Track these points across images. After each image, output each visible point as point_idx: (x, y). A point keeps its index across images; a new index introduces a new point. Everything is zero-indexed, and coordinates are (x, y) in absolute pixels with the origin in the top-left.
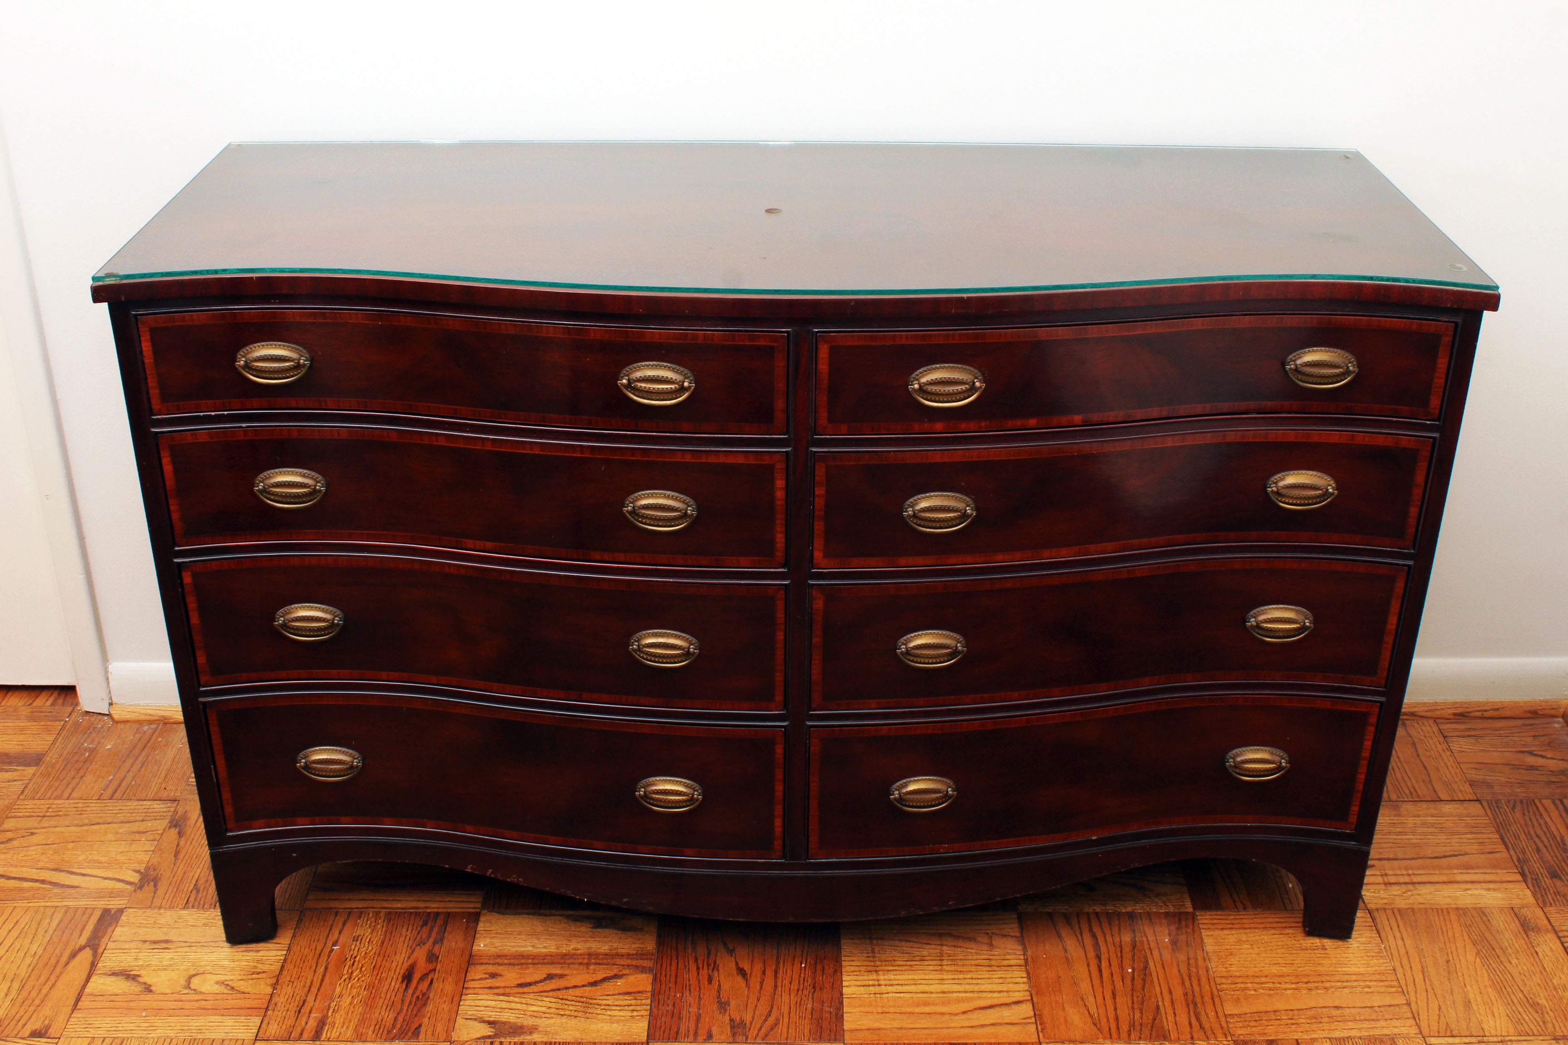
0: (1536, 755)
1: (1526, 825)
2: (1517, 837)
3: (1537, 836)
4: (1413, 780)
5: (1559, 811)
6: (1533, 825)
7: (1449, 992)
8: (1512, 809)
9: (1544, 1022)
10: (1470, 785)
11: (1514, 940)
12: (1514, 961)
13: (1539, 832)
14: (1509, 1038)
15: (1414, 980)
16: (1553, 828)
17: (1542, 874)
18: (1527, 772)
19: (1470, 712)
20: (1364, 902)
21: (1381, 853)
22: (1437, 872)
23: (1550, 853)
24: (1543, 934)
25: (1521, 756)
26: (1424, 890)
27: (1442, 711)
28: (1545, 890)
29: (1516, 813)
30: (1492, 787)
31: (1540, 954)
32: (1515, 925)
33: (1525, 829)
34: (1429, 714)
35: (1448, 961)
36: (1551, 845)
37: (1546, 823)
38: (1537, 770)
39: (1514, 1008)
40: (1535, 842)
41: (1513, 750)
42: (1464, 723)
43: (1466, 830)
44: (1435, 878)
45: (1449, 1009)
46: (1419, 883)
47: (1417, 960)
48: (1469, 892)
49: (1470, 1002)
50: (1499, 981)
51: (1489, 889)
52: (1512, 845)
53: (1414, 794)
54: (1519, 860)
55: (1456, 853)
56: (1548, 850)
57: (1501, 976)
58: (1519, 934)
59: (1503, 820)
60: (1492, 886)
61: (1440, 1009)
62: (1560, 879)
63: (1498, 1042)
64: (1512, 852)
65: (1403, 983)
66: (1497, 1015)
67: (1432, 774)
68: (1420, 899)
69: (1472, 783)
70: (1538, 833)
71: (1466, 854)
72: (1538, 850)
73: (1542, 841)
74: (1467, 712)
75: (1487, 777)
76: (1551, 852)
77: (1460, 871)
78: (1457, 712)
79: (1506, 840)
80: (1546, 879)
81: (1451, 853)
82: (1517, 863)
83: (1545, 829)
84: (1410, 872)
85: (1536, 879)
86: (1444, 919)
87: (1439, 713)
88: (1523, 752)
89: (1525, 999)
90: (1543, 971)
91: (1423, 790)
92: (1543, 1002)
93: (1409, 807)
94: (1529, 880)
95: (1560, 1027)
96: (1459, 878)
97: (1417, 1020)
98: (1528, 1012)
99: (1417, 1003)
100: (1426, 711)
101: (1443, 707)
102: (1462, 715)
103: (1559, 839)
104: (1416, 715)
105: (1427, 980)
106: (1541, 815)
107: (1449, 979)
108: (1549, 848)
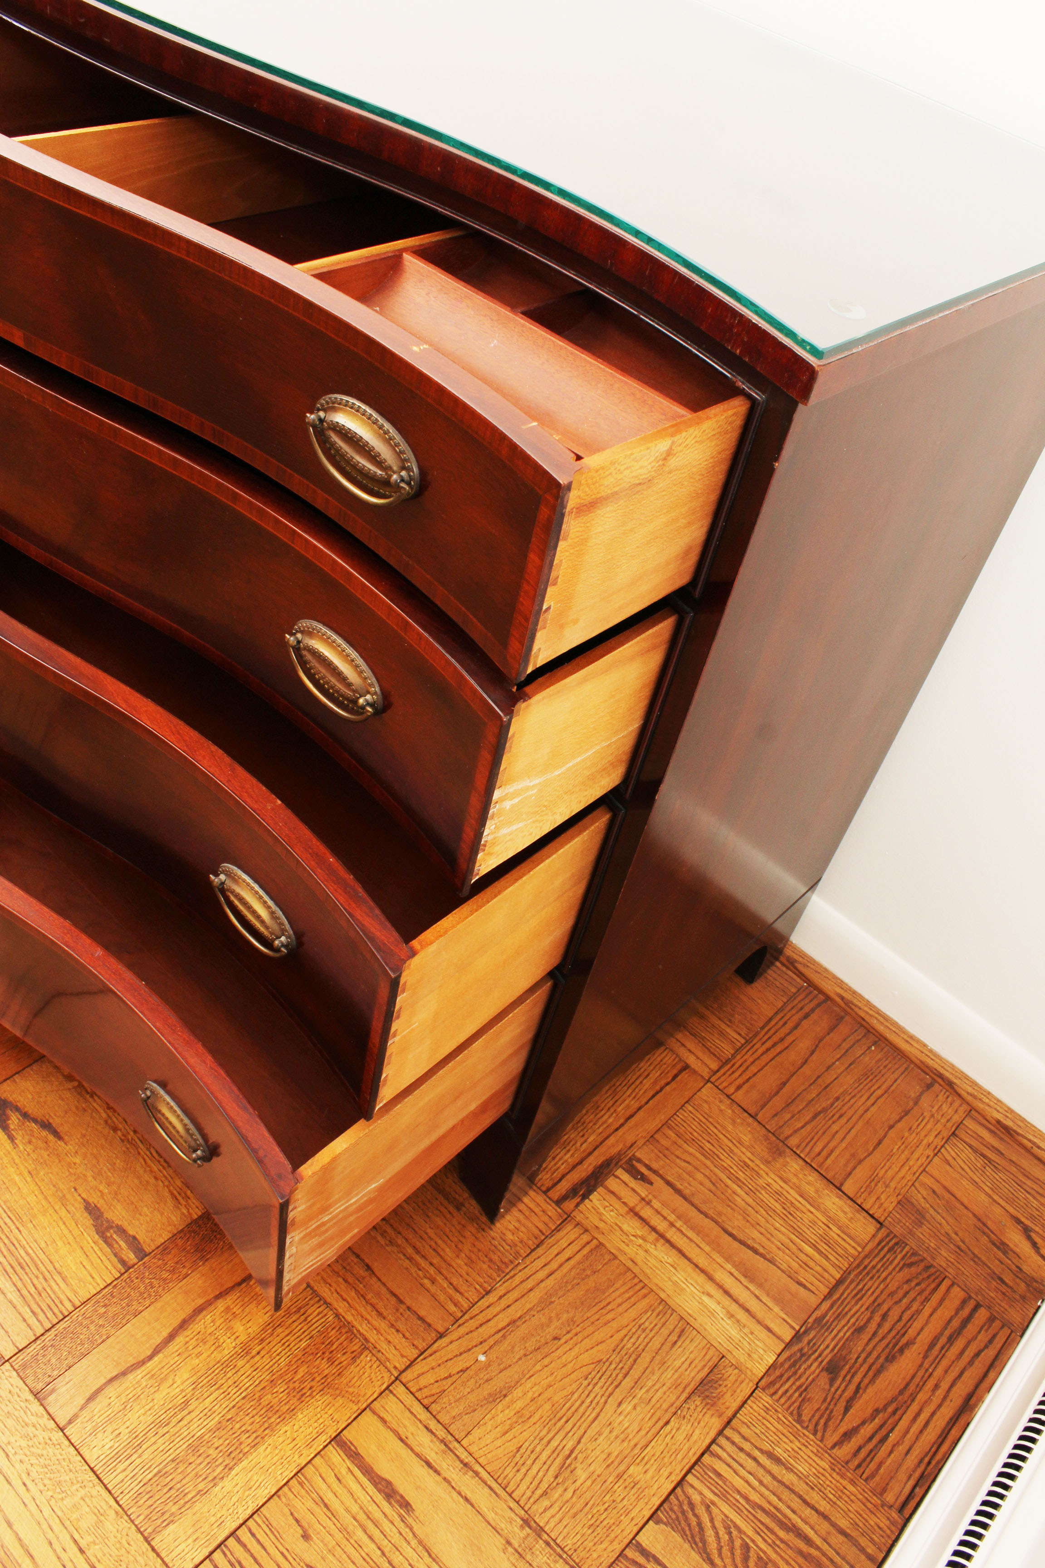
0: (1029, 1238)
1: (891, 1294)
2: (858, 1296)
3: (884, 1317)
4: (844, 1145)
5: (957, 1313)
6: (900, 1300)
7: (502, 1367)
8: (904, 1265)
9: (545, 1493)
10: (899, 1203)
11: (665, 1388)
12: (627, 1407)
13: (894, 1315)
14: (480, 1470)
15: (489, 1320)
16: (917, 1325)
17: (820, 1355)
18: (990, 1245)
19: (1018, 1134)
20: (577, 1205)
21: (680, 1178)
22: (707, 1249)
23: (867, 1344)
24: (710, 1413)
25: (1010, 1223)
26: (661, 1254)
27: (987, 1108)
28: (795, 1373)
29: (901, 1274)
30: (920, 1224)
31: (669, 1427)
32: (695, 1375)
33: (883, 1296)
34: (969, 1098)
35: (556, 1338)
36: (883, 1338)
37: (918, 1312)
38: (1005, 1253)
39: (538, 1449)
40: (869, 1320)
41: (1011, 1210)
42: (1001, 1139)
43: (813, 1238)
44: (692, 1251)
45: (473, 1380)
46: (668, 1241)
47: (528, 1306)
48: (705, 1299)
49: (505, 1396)
50: (573, 1409)
51: (731, 1316)
52: (839, 1298)
53: (820, 1159)
54: (819, 1320)
55: (761, 1250)
56: (870, 1339)
57: (584, 1406)
58: (680, 1388)
59: (874, 1267)
60: (742, 1315)
61: (463, 1371)
62: (832, 1381)
63: (462, 1462)
64: (826, 1305)
65: (475, 1310)
66: (509, 1436)
67: (877, 1155)
68: (640, 1256)
69: (904, 1203)
70: (891, 1313)
71: (772, 1261)
72: (859, 1330)
73: (879, 1325)
74: (1015, 1131)
75: (931, 1211)
76: (871, 1346)
77: (733, 1270)
78: (1004, 1122)
79: (842, 1288)
80: (816, 1364)
81: (756, 1245)
82: (811, 1320)
83: (906, 1317)
84: (679, 1224)
85: (803, 1355)
86: (630, 1298)
87: (981, 1106)
88: (1018, 1221)
89: (567, 1453)
90: (639, 1447)
91: (835, 1164)
92: (581, 1474)
93: (795, 1165)
94: (795, 1348)
95: (553, 1516)
96: (721, 1276)
97: (421, 1357)
98: (546, 1467)
99: (451, 1342)
100: (968, 1093)
101: (991, 1104)
102: (1007, 1129)
103: (904, 1340)
104: (953, 1088)
105: (501, 1334)
106: (927, 1299)
107: (525, 1355)
108: (877, 1339)
